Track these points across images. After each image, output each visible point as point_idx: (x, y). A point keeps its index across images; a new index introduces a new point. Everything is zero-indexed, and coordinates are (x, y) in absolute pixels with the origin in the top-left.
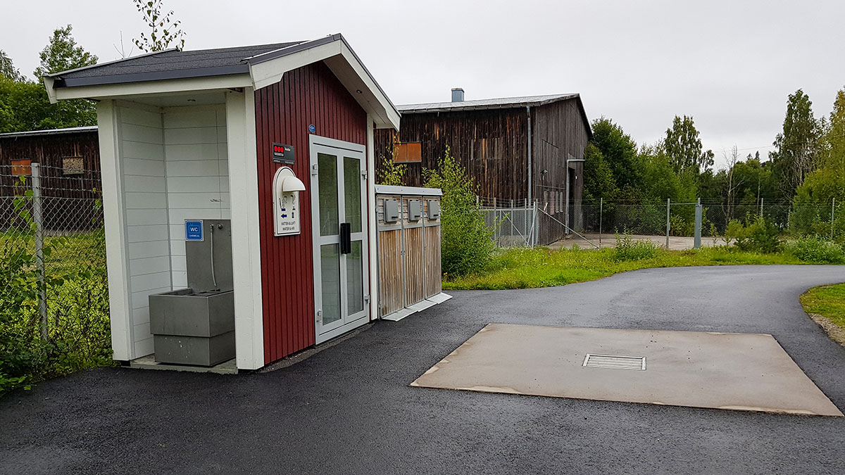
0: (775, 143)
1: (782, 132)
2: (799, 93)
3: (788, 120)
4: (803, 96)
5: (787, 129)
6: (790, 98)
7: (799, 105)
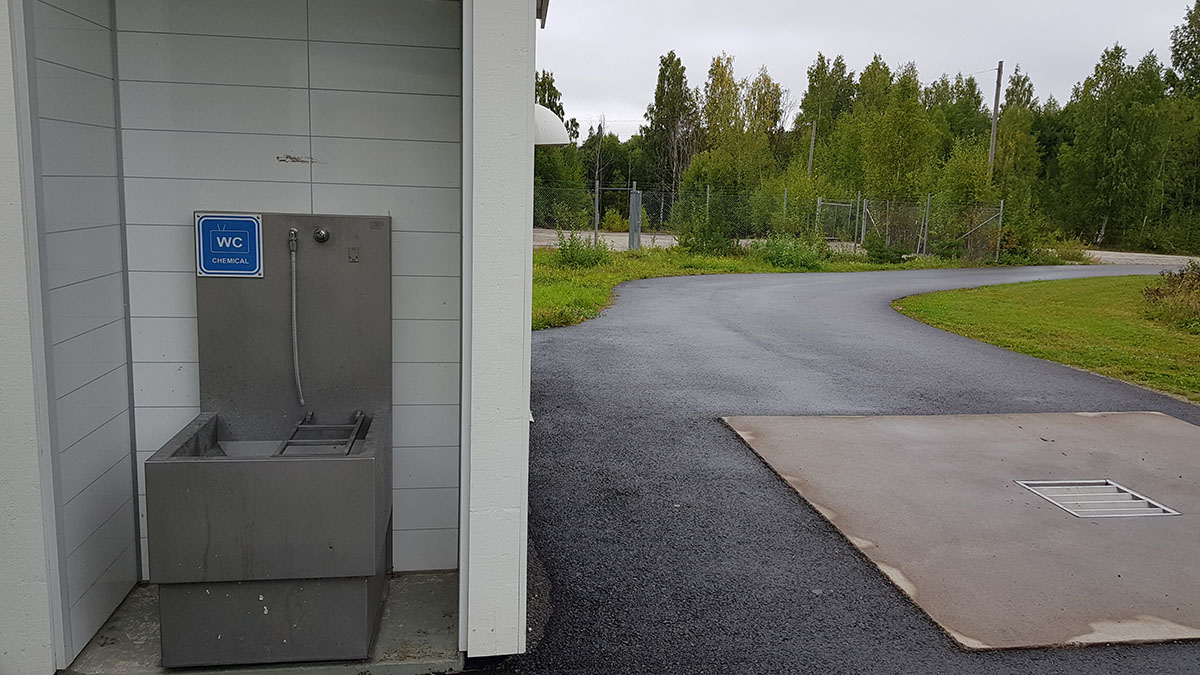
0: (646, 115)
1: (654, 102)
2: (672, 55)
3: (660, 88)
4: (675, 59)
5: (658, 99)
6: (662, 61)
7: (671, 70)
